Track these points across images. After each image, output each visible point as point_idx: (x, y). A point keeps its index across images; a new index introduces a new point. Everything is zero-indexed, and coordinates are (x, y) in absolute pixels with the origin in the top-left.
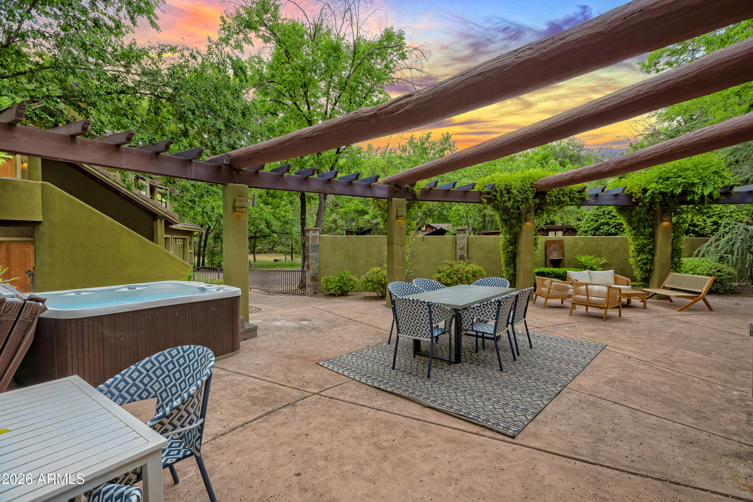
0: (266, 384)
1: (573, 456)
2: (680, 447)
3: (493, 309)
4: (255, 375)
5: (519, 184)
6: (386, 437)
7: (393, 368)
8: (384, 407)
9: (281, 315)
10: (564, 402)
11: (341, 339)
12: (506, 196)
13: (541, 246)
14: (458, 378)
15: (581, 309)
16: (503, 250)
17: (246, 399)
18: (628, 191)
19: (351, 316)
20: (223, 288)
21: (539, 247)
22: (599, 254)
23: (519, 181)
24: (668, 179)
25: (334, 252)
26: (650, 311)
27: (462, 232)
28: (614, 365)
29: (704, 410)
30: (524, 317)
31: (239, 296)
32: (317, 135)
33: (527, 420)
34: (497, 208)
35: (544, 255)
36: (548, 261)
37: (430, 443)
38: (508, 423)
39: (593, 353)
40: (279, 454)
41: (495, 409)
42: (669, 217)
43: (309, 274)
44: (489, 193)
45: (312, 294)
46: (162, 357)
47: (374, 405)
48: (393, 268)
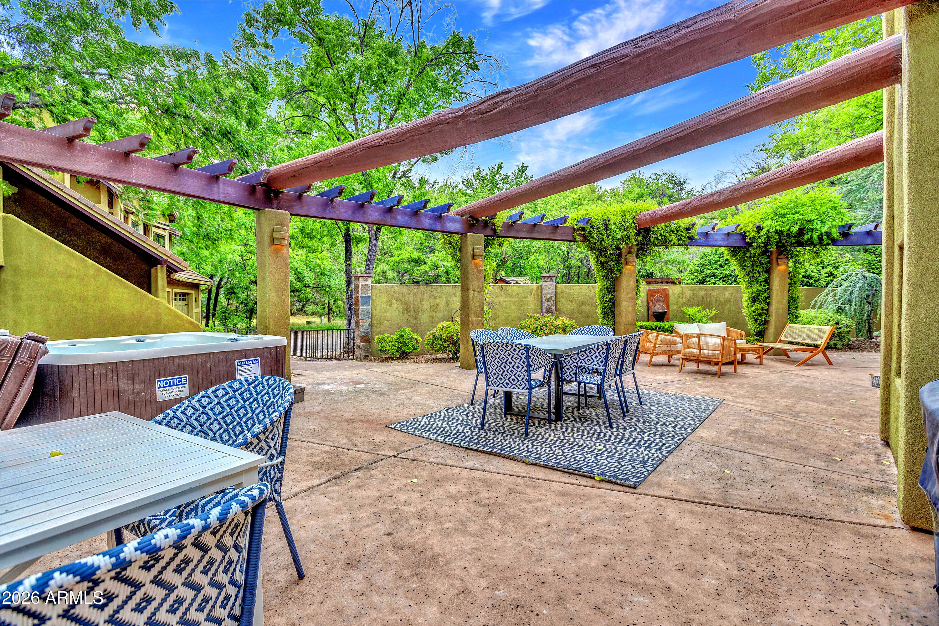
0: (327, 448)
1: (702, 501)
2: (812, 487)
3: (601, 353)
4: (311, 440)
5: (618, 219)
6: (487, 495)
7: (482, 428)
8: (478, 466)
9: (330, 378)
10: (685, 453)
11: (411, 402)
12: (604, 232)
13: (643, 295)
14: (561, 435)
15: (692, 366)
16: (600, 299)
17: (306, 464)
18: (741, 230)
19: (419, 378)
20: (262, 338)
21: (642, 295)
22: (707, 306)
23: (619, 215)
24: (784, 215)
25: (390, 306)
26: (767, 367)
27: (549, 279)
28: (735, 418)
29: (833, 453)
30: (633, 369)
31: (285, 346)
32: (386, 143)
33: (648, 471)
34: (593, 248)
35: (646, 307)
36: (651, 313)
37: (540, 497)
38: (626, 475)
39: (711, 407)
40: (360, 516)
41: (609, 463)
42: (785, 260)
43: (358, 333)
44: (583, 229)
45: (363, 358)
46: (221, 390)
47: (467, 464)
48: (468, 320)
